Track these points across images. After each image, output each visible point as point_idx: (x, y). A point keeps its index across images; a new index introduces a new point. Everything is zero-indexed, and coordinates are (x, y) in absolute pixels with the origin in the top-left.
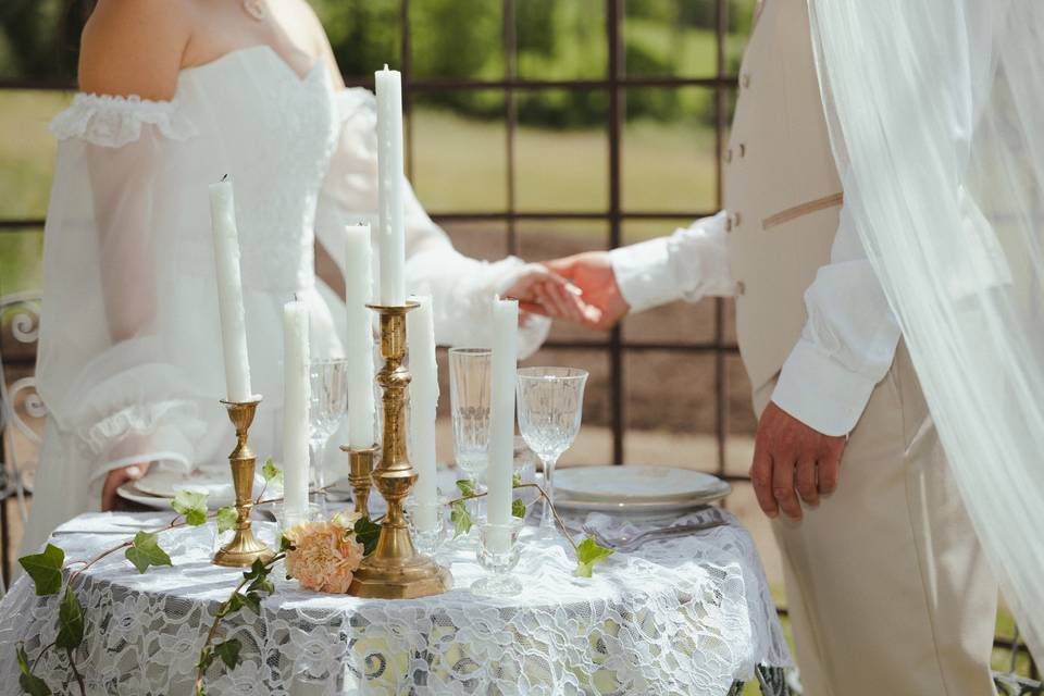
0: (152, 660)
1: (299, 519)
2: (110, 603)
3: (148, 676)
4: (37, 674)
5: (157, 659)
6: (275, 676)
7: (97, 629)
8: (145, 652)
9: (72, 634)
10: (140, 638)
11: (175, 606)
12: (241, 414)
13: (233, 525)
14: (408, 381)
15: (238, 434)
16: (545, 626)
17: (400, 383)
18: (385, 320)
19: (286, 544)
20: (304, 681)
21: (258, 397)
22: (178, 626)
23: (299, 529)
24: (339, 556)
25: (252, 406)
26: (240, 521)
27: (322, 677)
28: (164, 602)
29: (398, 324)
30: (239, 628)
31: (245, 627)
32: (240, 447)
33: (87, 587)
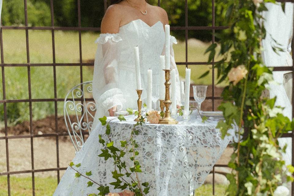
0: (123, 135)
1: (150, 110)
2: (115, 126)
3: (122, 138)
4: (103, 139)
5: (124, 135)
6: (145, 137)
7: (113, 131)
8: (122, 134)
9: (108, 132)
10: (121, 132)
11: (127, 125)
12: (139, 92)
13: (138, 114)
14: (170, 84)
15: (139, 96)
16: (194, 130)
17: (168, 84)
18: (166, 72)
19: (147, 115)
20: (150, 137)
21: (143, 89)
22: (127, 129)
23: (149, 112)
24: (157, 117)
25: (141, 91)
26: (139, 113)
27: (153, 137)
28: (125, 125)
29: (168, 73)
30: (138, 129)
31: (139, 128)
32: (139, 99)
33: (111, 124)
